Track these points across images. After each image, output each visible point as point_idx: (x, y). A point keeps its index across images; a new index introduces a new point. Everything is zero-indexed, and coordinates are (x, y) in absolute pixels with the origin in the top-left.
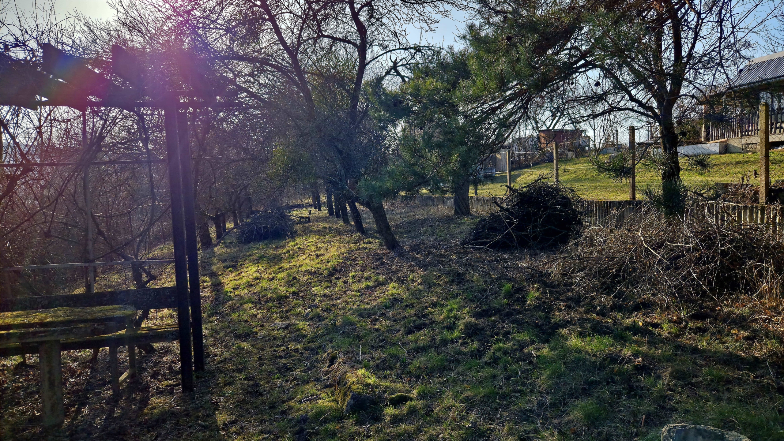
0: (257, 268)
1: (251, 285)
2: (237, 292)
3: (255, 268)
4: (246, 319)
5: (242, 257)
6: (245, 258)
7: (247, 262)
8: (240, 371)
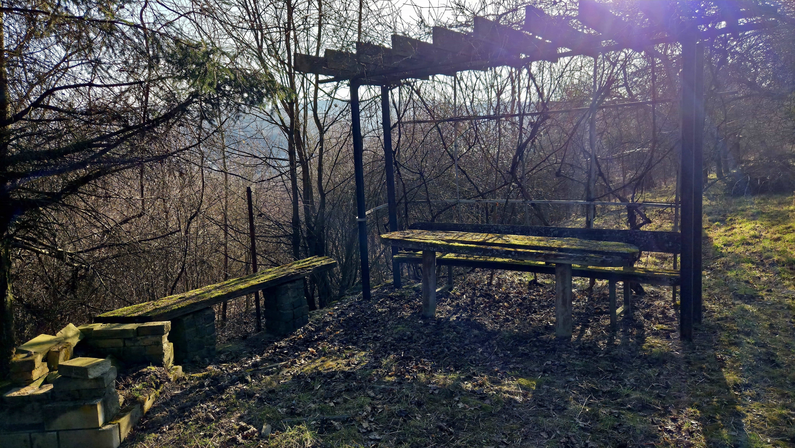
0: (753, 225)
1: (749, 244)
2: (730, 249)
3: (750, 225)
4: (747, 279)
5: (732, 212)
6: (736, 212)
7: (739, 217)
8: (748, 334)
